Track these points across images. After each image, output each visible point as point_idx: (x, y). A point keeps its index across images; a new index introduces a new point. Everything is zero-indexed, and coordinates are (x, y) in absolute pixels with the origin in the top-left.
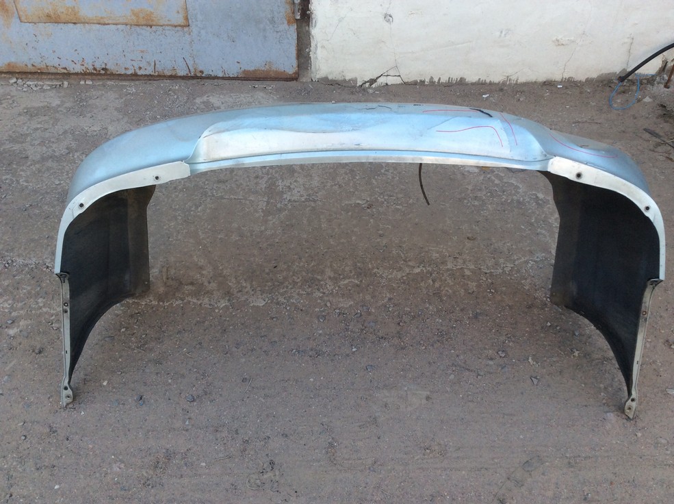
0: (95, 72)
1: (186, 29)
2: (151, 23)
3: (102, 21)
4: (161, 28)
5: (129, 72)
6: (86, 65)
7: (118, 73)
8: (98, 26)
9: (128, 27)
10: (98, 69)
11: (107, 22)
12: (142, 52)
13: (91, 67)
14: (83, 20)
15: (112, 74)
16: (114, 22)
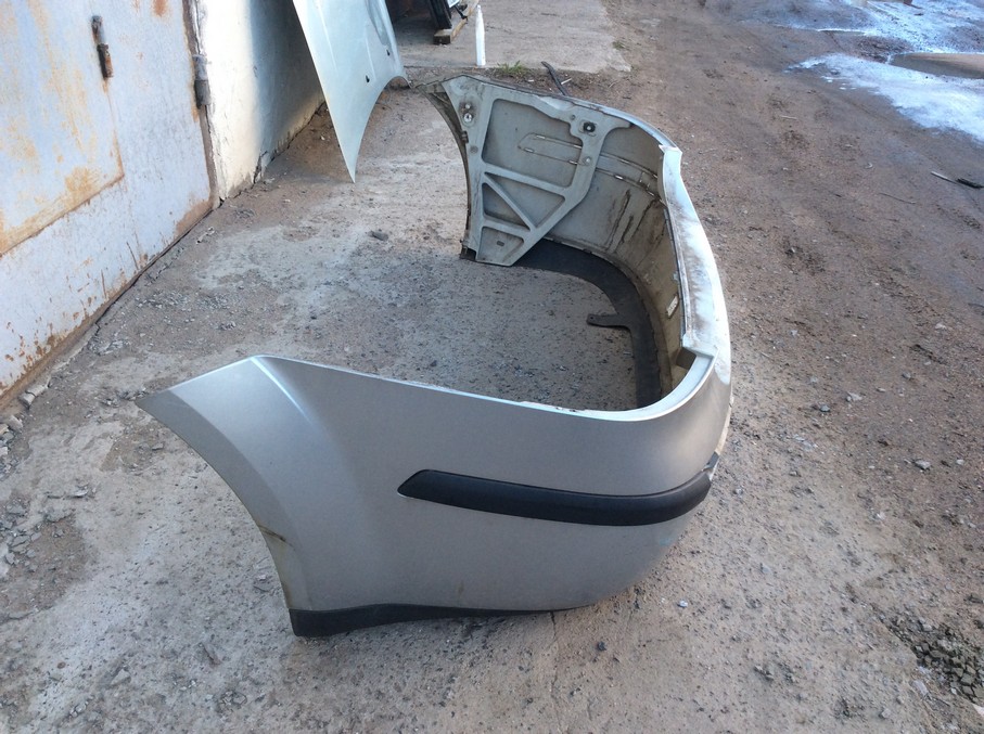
0: (40, 357)
1: (122, 183)
2: (89, 193)
3: (35, 229)
4: (98, 196)
5: (79, 323)
6: (27, 353)
7: (68, 332)
8: (29, 242)
9: (65, 219)
10: (42, 347)
11: (40, 224)
12: (87, 262)
13: (34, 349)
14: (10, 243)
15: (61, 342)
16: (50, 218)
